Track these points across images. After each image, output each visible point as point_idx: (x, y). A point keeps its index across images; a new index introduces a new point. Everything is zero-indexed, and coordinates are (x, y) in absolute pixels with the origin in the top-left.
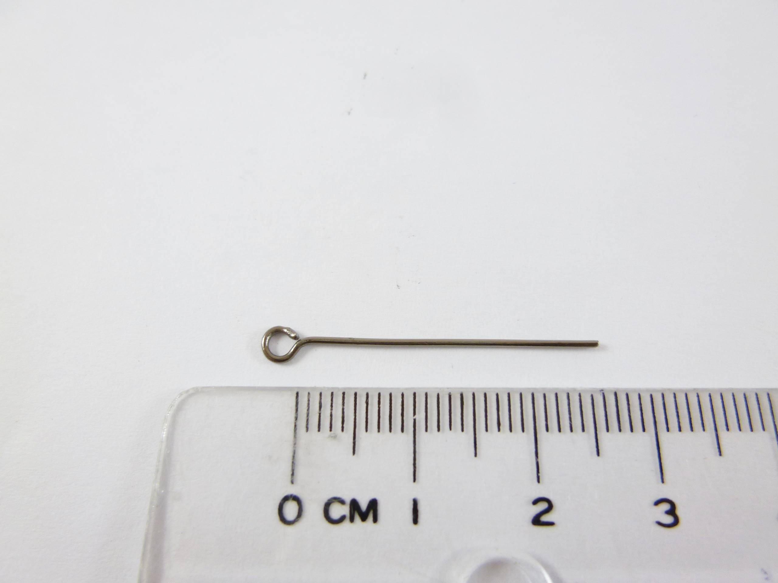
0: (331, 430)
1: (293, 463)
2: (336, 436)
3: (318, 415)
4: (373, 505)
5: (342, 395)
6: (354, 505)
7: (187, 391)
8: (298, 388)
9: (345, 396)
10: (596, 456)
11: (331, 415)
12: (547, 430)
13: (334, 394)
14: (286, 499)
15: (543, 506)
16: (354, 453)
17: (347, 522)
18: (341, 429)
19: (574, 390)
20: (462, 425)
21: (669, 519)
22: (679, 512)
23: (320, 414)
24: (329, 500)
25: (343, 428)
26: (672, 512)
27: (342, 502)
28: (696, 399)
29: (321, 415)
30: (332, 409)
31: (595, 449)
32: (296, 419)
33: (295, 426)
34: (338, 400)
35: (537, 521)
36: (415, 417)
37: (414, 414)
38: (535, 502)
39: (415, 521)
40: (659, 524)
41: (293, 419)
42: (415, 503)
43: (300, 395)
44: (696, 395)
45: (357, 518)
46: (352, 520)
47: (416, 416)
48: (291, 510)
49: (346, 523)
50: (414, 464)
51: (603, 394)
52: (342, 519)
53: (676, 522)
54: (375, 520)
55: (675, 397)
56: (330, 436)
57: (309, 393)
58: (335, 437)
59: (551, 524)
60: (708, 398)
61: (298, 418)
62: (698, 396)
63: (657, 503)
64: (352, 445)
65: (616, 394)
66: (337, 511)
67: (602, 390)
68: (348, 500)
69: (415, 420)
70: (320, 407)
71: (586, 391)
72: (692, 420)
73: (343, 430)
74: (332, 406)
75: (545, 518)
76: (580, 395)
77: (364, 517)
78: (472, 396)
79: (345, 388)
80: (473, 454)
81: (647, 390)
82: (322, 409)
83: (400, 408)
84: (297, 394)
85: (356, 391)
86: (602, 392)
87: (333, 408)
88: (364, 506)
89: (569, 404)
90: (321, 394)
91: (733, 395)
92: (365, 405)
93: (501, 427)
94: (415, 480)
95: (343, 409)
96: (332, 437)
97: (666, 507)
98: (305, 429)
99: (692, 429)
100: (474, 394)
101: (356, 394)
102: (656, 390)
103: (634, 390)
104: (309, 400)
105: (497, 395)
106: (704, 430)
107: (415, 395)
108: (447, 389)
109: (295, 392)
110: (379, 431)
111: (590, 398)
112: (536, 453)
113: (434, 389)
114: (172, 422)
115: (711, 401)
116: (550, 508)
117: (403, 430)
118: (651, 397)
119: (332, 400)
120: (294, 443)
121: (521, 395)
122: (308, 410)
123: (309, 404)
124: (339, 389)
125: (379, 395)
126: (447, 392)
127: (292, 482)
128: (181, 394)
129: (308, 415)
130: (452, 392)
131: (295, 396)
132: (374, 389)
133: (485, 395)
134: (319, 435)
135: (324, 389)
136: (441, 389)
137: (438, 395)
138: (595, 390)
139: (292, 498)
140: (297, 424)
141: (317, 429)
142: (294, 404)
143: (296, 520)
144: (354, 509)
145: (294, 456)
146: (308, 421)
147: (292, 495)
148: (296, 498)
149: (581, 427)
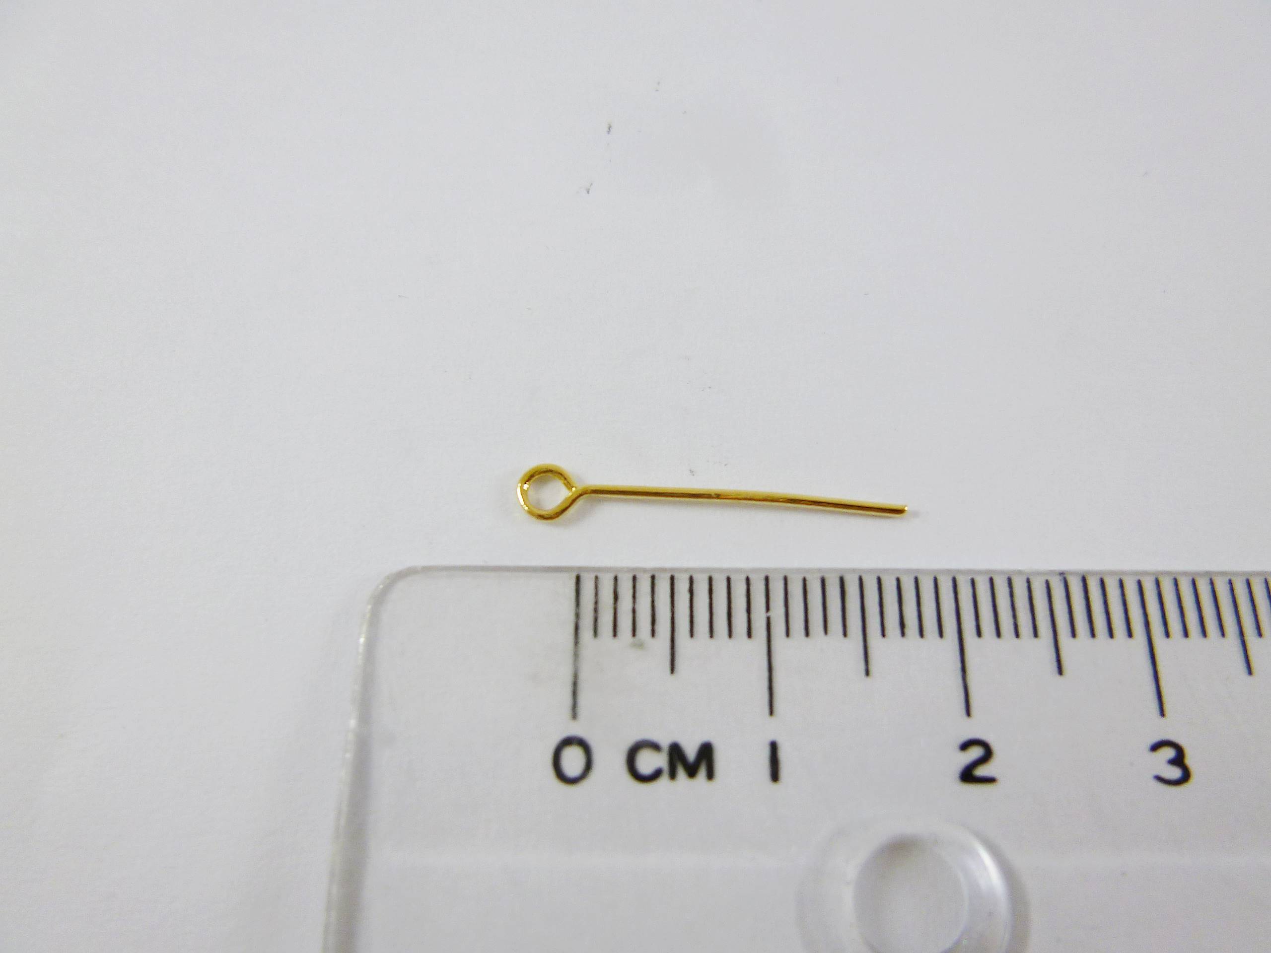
0: (634, 634)
1: (575, 684)
2: (643, 644)
3: (612, 612)
4: (706, 752)
5: (650, 580)
6: (676, 753)
8: (579, 568)
9: (656, 581)
10: (1057, 674)
11: (634, 611)
12: (979, 634)
13: (637, 577)
14: (567, 742)
15: (977, 752)
16: (673, 670)
18: (650, 633)
19: (1020, 572)
20: (845, 626)
21: (1175, 773)
22: (1189, 761)
23: (615, 609)
24: (637, 743)
25: (653, 631)
26: (1179, 760)
27: (655, 747)
29: (618, 610)
30: (634, 602)
31: (1055, 665)
32: (577, 616)
33: (577, 628)
34: (644, 586)
35: (968, 776)
36: (768, 615)
37: (768, 609)
38: (965, 746)
39: (775, 776)
40: (1159, 779)
41: (572, 618)
42: (774, 747)
43: (581, 579)
44: (1209, 581)
45: (681, 773)
46: (673, 775)
47: (770, 614)
48: (573, 761)
49: (664, 781)
50: (770, 687)
51: (1065, 579)
52: (656, 775)
53: (1186, 776)
54: (710, 775)
55: (1176, 584)
56: (634, 645)
57: (596, 578)
58: (640, 646)
59: (991, 780)
61: (581, 617)
62: (1212, 583)
63: (1155, 747)
64: (669, 657)
65: (1084, 580)
66: (648, 762)
67: (1062, 574)
68: (665, 743)
69: (768, 619)
70: (616, 598)
71: (1039, 573)
72: (1204, 621)
73: (653, 635)
74: (634, 597)
75: (980, 772)
76: (1028, 581)
77: (692, 772)
78: (857, 582)
79: (654, 569)
80: (864, 672)
81: (1133, 573)
82: (619, 601)
83: (745, 599)
84: (578, 579)
85: (672, 573)
86: (1063, 576)
87: (637, 600)
88: (691, 753)
90: (616, 579)
91: (1266, 582)
92: (688, 596)
93: (907, 631)
95: (653, 601)
96: (636, 646)
97: (1170, 753)
98: (592, 633)
99: (1204, 633)
100: (861, 579)
101: (672, 579)
102: (1146, 573)
103: (1112, 573)
104: (596, 588)
105: (898, 580)
106: (1223, 635)
107: (767, 579)
108: (819, 570)
109: (574, 575)
110: (711, 636)
111: (1044, 585)
112: (964, 669)
113: (798, 571)
114: (374, 620)
115: (1232, 590)
116: (988, 755)
117: (749, 635)
118: (1139, 583)
119: (634, 587)
120: (576, 655)
121: (936, 580)
122: (596, 603)
123: (596, 594)
124: (645, 570)
125: (710, 580)
126: (819, 575)
127: (574, 715)
128: (388, 577)
129: (596, 610)
130: (826, 576)
131: (574, 581)
132: (702, 570)
133: (879, 580)
134: (615, 643)
135: (621, 570)
136: (809, 571)
137: (804, 580)
138: (1052, 573)
139: (574, 741)
140: (580, 624)
141: (612, 633)
142: (573, 594)
143: (583, 777)
144: (674, 759)
145: (576, 675)
146: (596, 619)
147: (575, 737)
148: (581, 743)
149: (1031, 631)
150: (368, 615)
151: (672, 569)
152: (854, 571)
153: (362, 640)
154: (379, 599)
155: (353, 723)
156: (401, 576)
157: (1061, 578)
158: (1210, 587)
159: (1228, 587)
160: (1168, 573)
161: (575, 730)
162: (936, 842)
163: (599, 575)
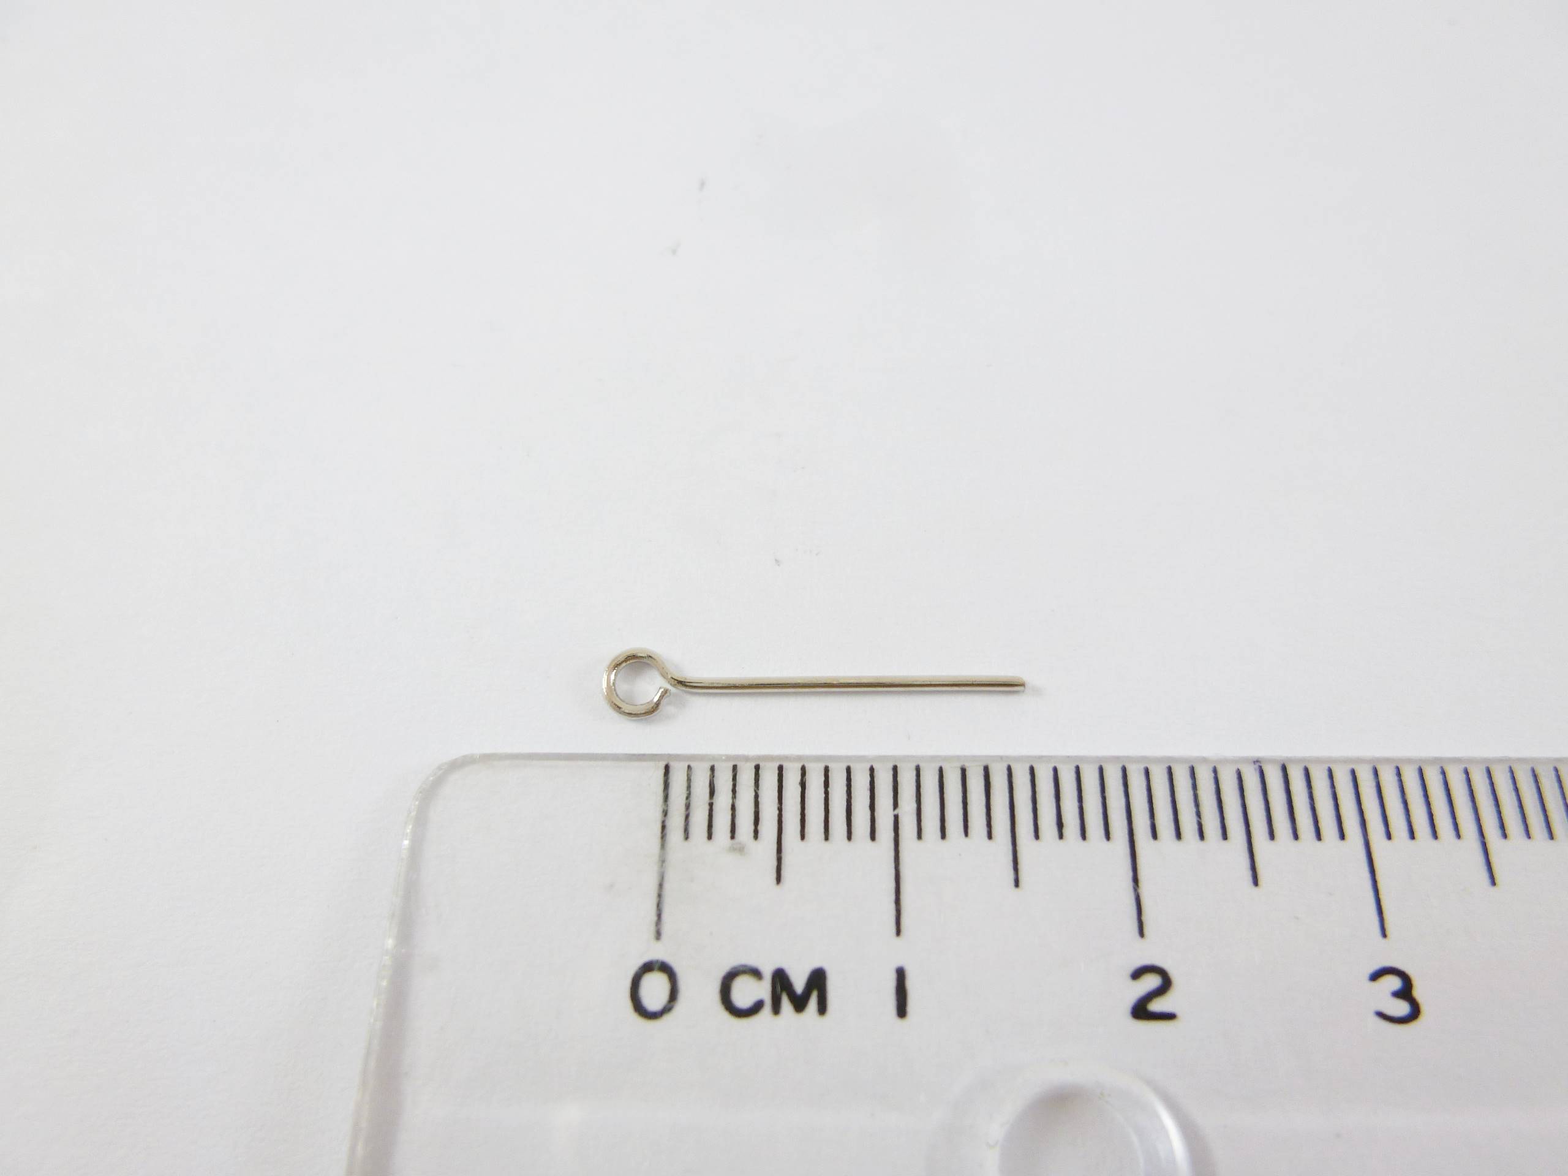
0: (733, 837)
1: (660, 896)
2: (743, 848)
3: (707, 807)
4: (818, 980)
5: (753, 770)
6: (781, 980)
7: (452, 762)
8: (670, 756)
9: (761, 771)
10: (1252, 885)
11: (733, 808)
12: (1155, 835)
13: (738, 767)
14: (648, 967)
15: (1151, 982)
16: (779, 879)
17: (767, 1013)
18: (752, 834)
19: (1204, 760)
20: (989, 826)
21: (1400, 1008)
22: (1417, 993)
23: (711, 805)
24: (735, 968)
25: (756, 832)
26: (1405, 992)
27: (756, 973)
29: (714, 806)
30: (734, 797)
31: (1249, 873)
32: (665, 813)
33: (664, 827)
34: (746, 778)
35: (1141, 1011)
36: (896, 812)
37: (896, 805)
38: (1137, 974)
39: (902, 1010)
40: (1382, 1016)
41: (658, 816)
42: (901, 974)
43: (671, 769)
44: (1439, 770)
45: (786, 1004)
46: (776, 1009)
47: (898, 811)
48: (654, 990)
49: (766, 1016)
50: (898, 901)
51: (1260, 767)
52: (757, 1007)
53: (1415, 1013)
54: (822, 1009)
55: (1399, 774)
56: (733, 849)
57: (689, 767)
58: (741, 850)
59: (1169, 1017)
61: (669, 814)
62: (1443, 773)
63: (1375, 976)
64: (775, 863)
65: (1284, 769)
66: (745, 992)
67: (1257, 761)
68: (767, 972)
69: (896, 817)
70: (712, 793)
71: (1228, 761)
72: (1434, 819)
73: (756, 837)
74: (734, 791)
75: (1156, 1006)
76: (1215, 771)
77: (799, 1004)
78: (1006, 772)
79: (759, 757)
80: (1012, 883)
81: (1345, 761)
82: (715, 797)
83: (868, 793)
84: (667, 768)
85: (781, 762)
86: (1258, 764)
87: (737, 794)
88: (799, 985)
89: (1195, 788)
90: (712, 769)
91: (1512, 772)
92: (799, 789)
93: (1066, 831)
94: (898, 932)
95: (757, 797)
97: (1393, 983)
98: (682, 834)
99: (1435, 835)
100: (1009, 769)
101: (781, 769)
102: (1360, 761)
103: (1319, 761)
104: (689, 780)
105: (1055, 770)
106: (1459, 836)
107: (895, 769)
108: (958, 758)
109: (662, 765)
110: (827, 838)
111: (1235, 776)
112: (1136, 880)
113: (933, 758)
114: (421, 820)
115: (1469, 781)
116: (1166, 985)
117: (873, 837)
118: (1353, 772)
119: (734, 779)
120: (663, 861)
121: (1101, 770)
122: (688, 798)
123: (689, 787)
124: (747, 759)
125: (827, 770)
126: (959, 765)
127: (658, 935)
128: (439, 768)
129: (688, 807)
130: (967, 765)
131: (662, 771)
132: (817, 759)
133: (1032, 770)
134: (710, 847)
135: (719, 758)
136: (947, 759)
137: (941, 770)
138: (1245, 760)
139: (657, 966)
140: (668, 824)
141: (706, 834)
142: (661, 787)
143: (666, 1010)
144: (779, 988)
145: (661, 886)
146: (687, 817)
147: (657, 961)
148: (665, 968)
149: (1219, 832)
150: (413, 814)
151: (779, 758)
152: (1001, 758)
153: (406, 842)
154: (429, 792)
155: (390, 943)
156: (457, 765)
157: (1257, 766)
158: (1441, 777)
159: (1464, 776)
160: (1387, 761)
161: (658, 952)
162: (1102, 1094)
163: (693, 764)
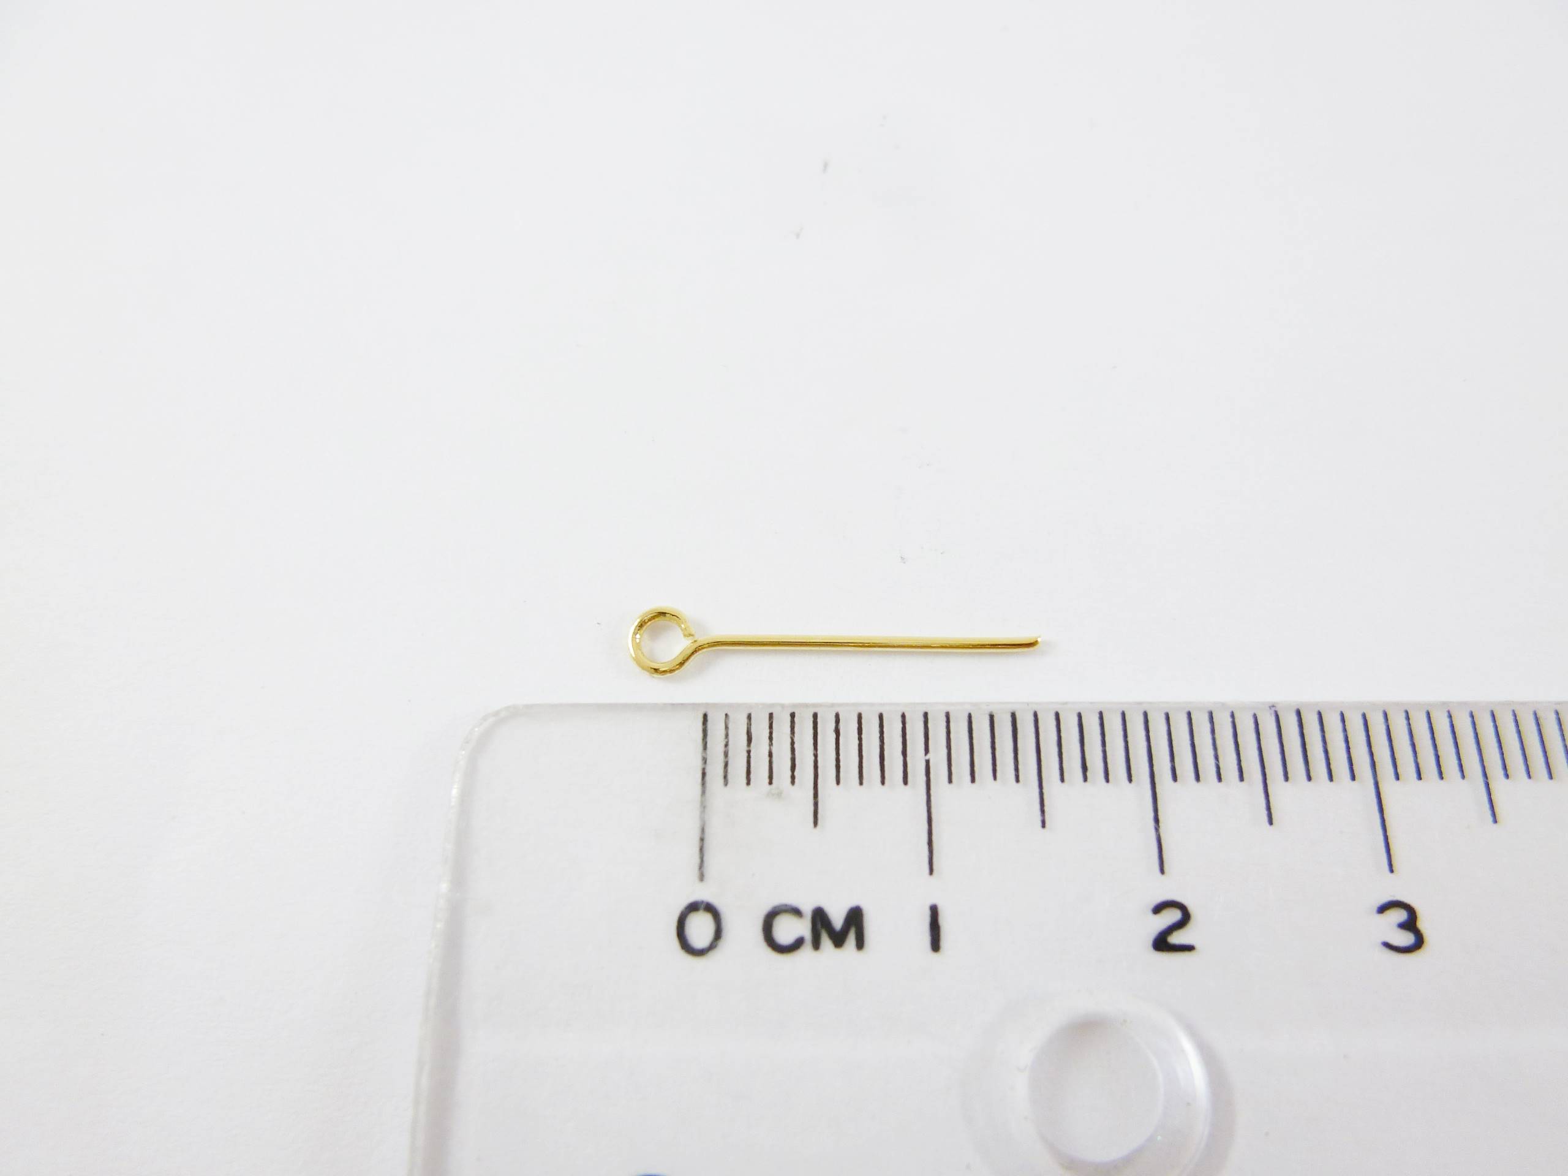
0: (771, 783)
1: (702, 840)
2: (781, 793)
3: (745, 755)
4: (855, 918)
5: (789, 719)
6: (820, 918)
7: (497, 713)
8: (707, 704)
9: (796, 719)
10: (1267, 824)
11: (770, 755)
12: (1175, 778)
13: (774, 715)
14: (693, 907)
15: (1172, 916)
16: (816, 823)
17: (807, 950)
18: (789, 780)
19: (1223, 706)
20: (1017, 769)
21: (1405, 939)
22: (1421, 925)
23: (749, 752)
24: (775, 907)
25: (793, 777)
26: (1410, 924)
27: (797, 912)
28: (1447, 721)
29: (752, 754)
30: (771, 744)
31: (1265, 813)
32: (705, 760)
33: (704, 774)
34: (782, 725)
35: (1162, 943)
36: (927, 757)
37: (927, 751)
38: (1158, 909)
39: (936, 945)
40: (1388, 946)
41: (698, 763)
42: (934, 911)
43: (709, 718)
44: (1446, 714)
45: (826, 942)
46: (816, 945)
47: (929, 756)
48: (700, 929)
49: (806, 952)
50: (930, 843)
51: (1276, 712)
52: (798, 944)
53: (1419, 943)
54: (860, 944)
55: (1408, 718)
56: (770, 794)
57: (726, 715)
58: (779, 795)
59: (1189, 948)
60: (1469, 720)
61: (709, 761)
62: (1450, 716)
63: (1382, 909)
64: (812, 808)
65: (1298, 713)
66: (787, 930)
67: (1273, 706)
68: (807, 909)
69: (928, 762)
70: (749, 740)
71: (1244, 707)
72: (1441, 759)
73: (793, 782)
74: (771, 738)
75: (1175, 939)
76: (1233, 716)
77: (838, 940)
78: (1032, 718)
79: (795, 705)
80: (1040, 824)
81: (1357, 706)
82: (753, 744)
83: (900, 740)
84: (705, 716)
85: (815, 710)
86: (1273, 709)
87: (774, 742)
88: (838, 921)
89: (1213, 731)
90: (749, 717)
91: (1515, 715)
92: (834, 736)
93: (1088, 774)
94: (931, 871)
95: (793, 744)
96: (773, 795)
97: (1401, 915)
98: (722, 780)
99: (1441, 776)
100: (1036, 715)
101: (815, 716)
102: (1371, 706)
103: (1332, 706)
104: (727, 728)
105: (1080, 716)
106: (1464, 777)
107: (926, 716)
108: (987, 705)
109: (701, 713)
110: (861, 783)
111: (1252, 721)
112: (1157, 820)
113: (963, 705)
115: (1474, 722)
116: (1186, 918)
117: (905, 781)
118: (1365, 717)
119: (771, 727)
120: (703, 807)
121: (1124, 716)
122: (726, 745)
123: (727, 736)
124: (782, 707)
125: (859, 717)
126: (987, 711)
127: (702, 877)
130: (995, 711)
131: (701, 719)
132: (850, 706)
133: (1057, 716)
134: (748, 792)
135: (756, 706)
136: (975, 706)
137: (970, 716)
138: (1261, 705)
139: (703, 906)
140: (708, 771)
141: (745, 781)
142: (700, 735)
143: (712, 947)
144: (819, 926)
145: (703, 830)
146: (726, 765)
147: (703, 902)
148: (710, 909)
149: (1236, 774)
150: (464, 764)
151: (814, 705)
152: (1028, 705)
153: (455, 792)
154: (476, 743)
155: (444, 887)
157: (1273, 711)
158: (1449, 719)
160: (1397, 705)
161: (702, 893)
162: (1125, 1021)
163: (729, 714)
